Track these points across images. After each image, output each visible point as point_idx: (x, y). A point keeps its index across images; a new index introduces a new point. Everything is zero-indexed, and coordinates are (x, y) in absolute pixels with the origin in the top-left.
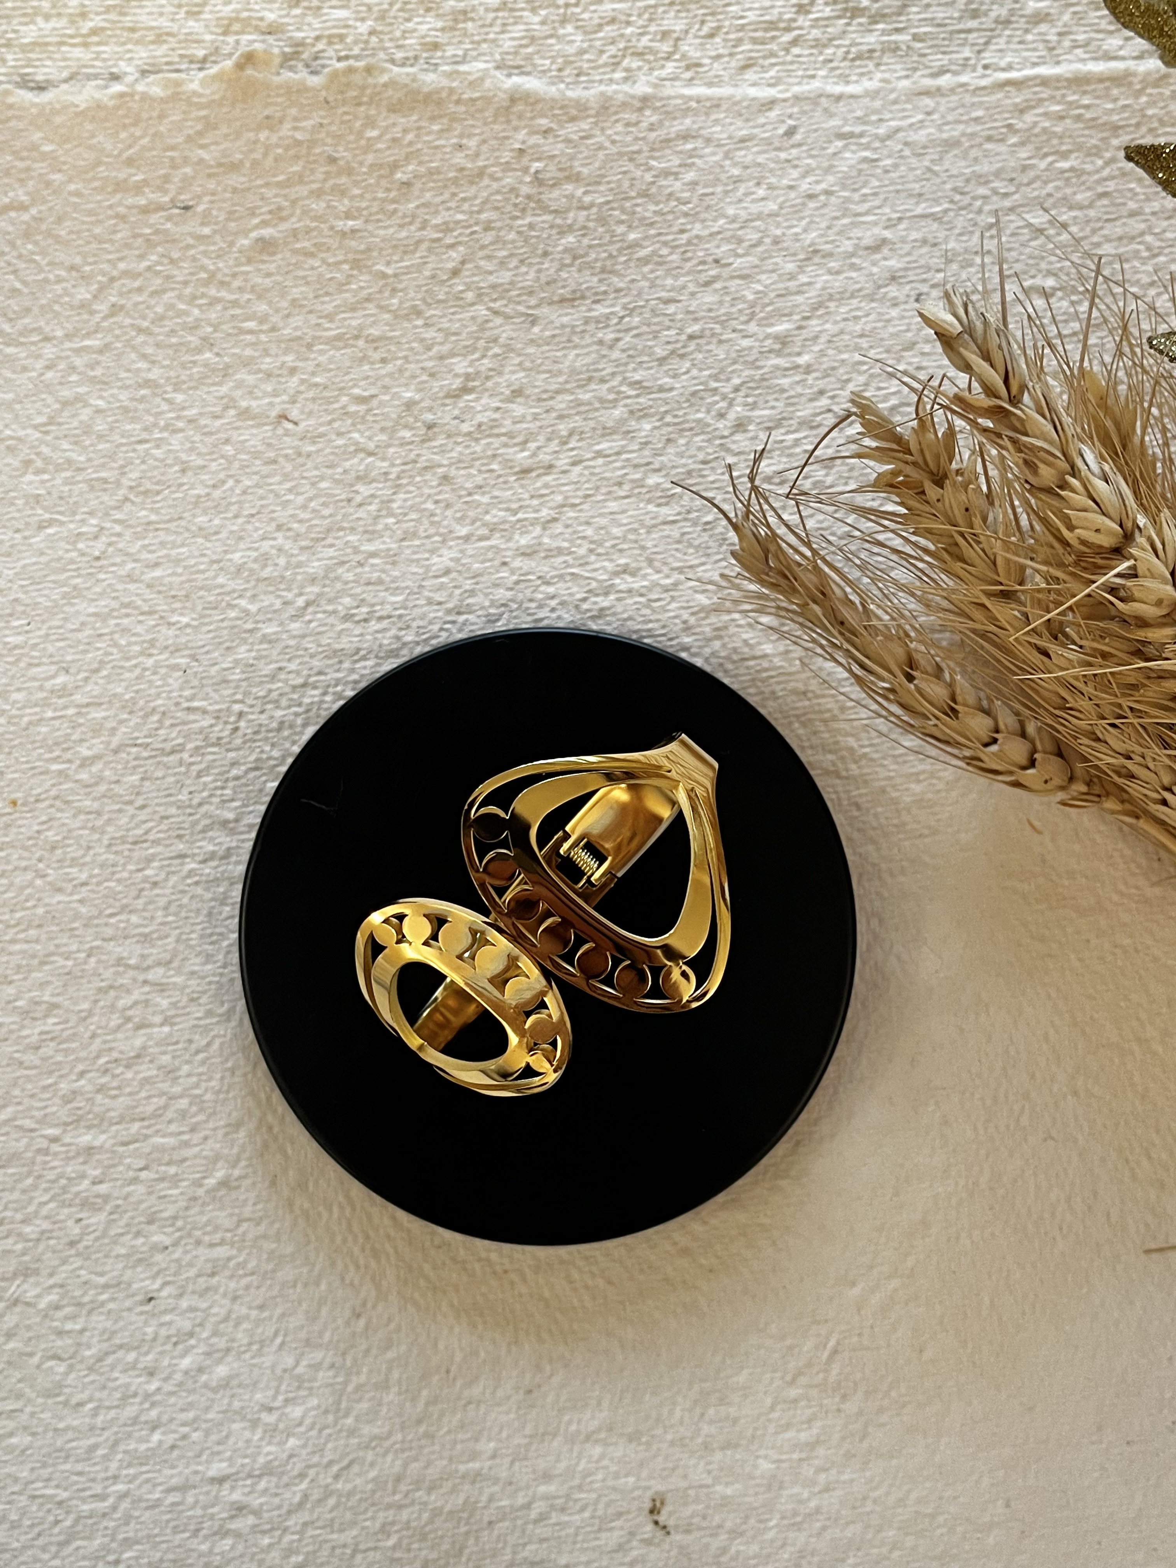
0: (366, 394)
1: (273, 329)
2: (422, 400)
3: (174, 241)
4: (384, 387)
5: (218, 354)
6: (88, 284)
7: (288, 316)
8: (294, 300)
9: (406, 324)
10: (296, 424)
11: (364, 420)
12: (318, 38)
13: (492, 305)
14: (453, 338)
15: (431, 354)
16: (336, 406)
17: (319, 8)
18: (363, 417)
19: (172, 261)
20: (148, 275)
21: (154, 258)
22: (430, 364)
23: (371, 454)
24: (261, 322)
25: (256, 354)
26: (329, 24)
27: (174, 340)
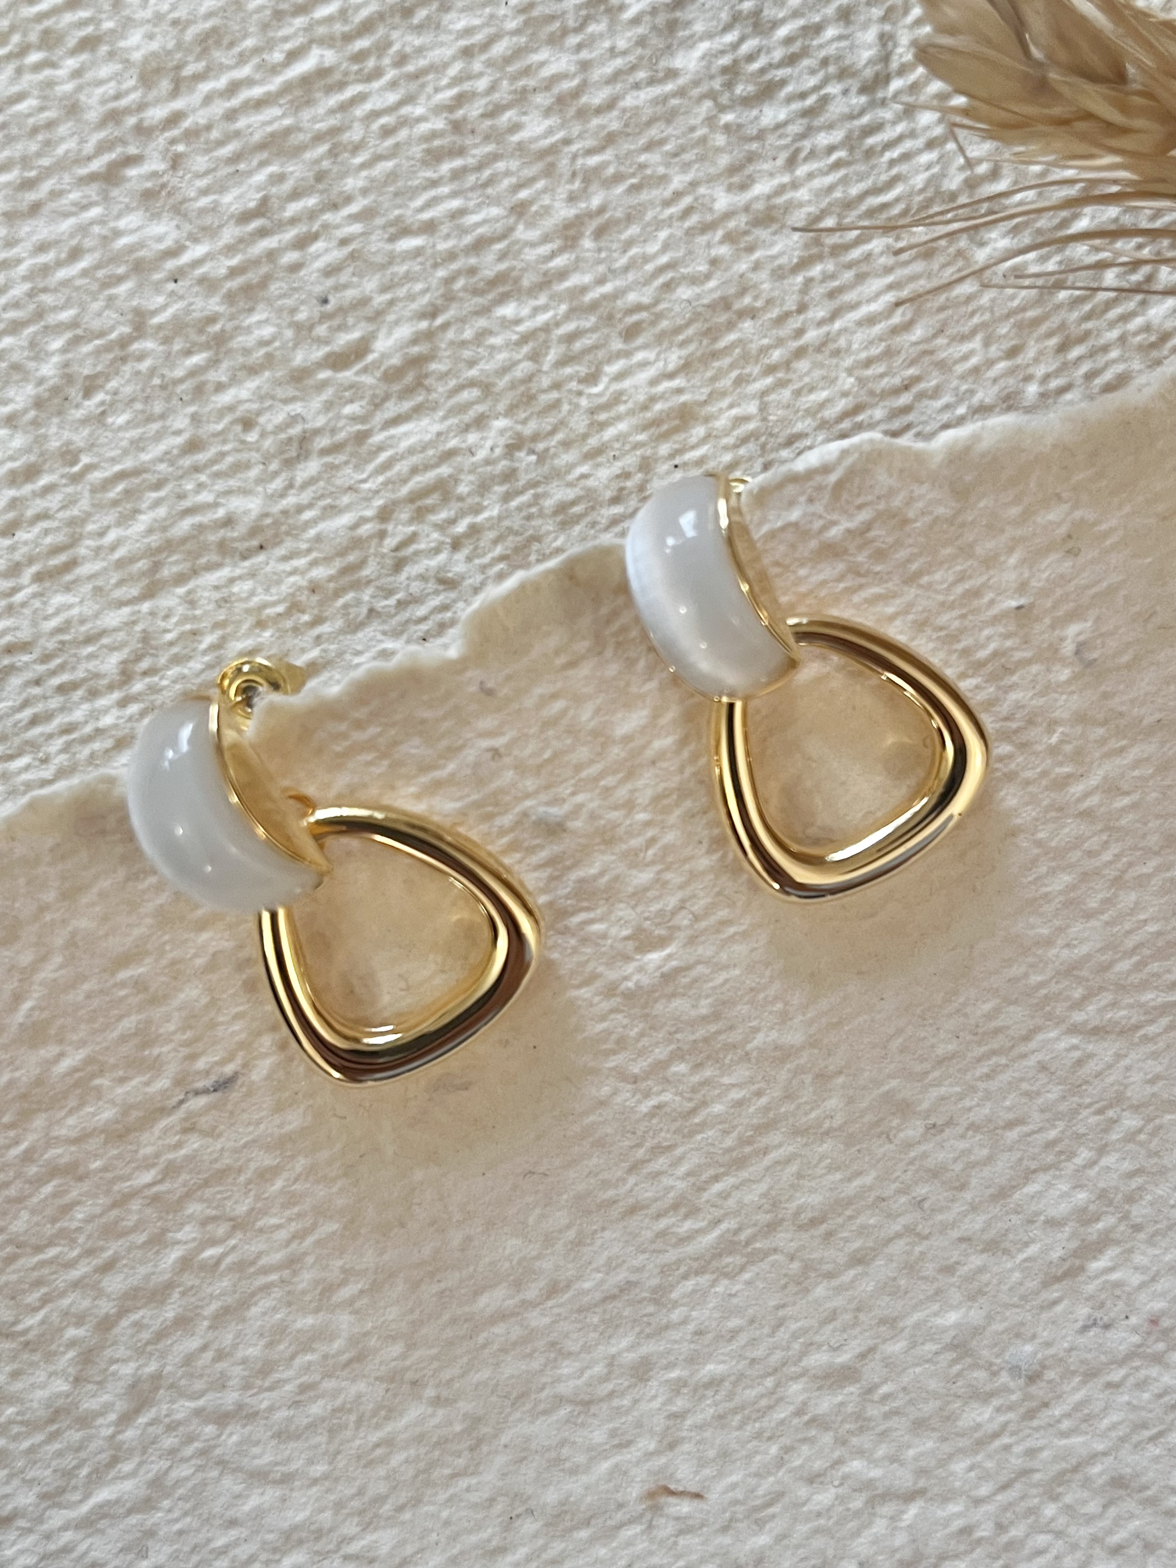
0: (843, 1358)
1: (553, 1290)
2: (989, 1318)
3: (221, 1175)
4: (883, 1321)
5: (437, 1402)
6: (49, 1357)
7: (578, 1243)
8: (579, 1197)
9: (883, 1149)
10: (698, 1496)
11: (863, 1423)
12: (384, 515)
13: (1078, 1017)
14: (1012, 1135)
15: (968, 1196)
16: (781, 1414)
17: (361, 437)
18: (858, 1416)
19: (238, 1225)
20: (189, 1280)
21: (188, 1233)
22: (976, 1223)
23: (910, 1497)
24: (518, 1285)
25: (535, 1365)
26: (402, 467)
27: (316, 1409)
